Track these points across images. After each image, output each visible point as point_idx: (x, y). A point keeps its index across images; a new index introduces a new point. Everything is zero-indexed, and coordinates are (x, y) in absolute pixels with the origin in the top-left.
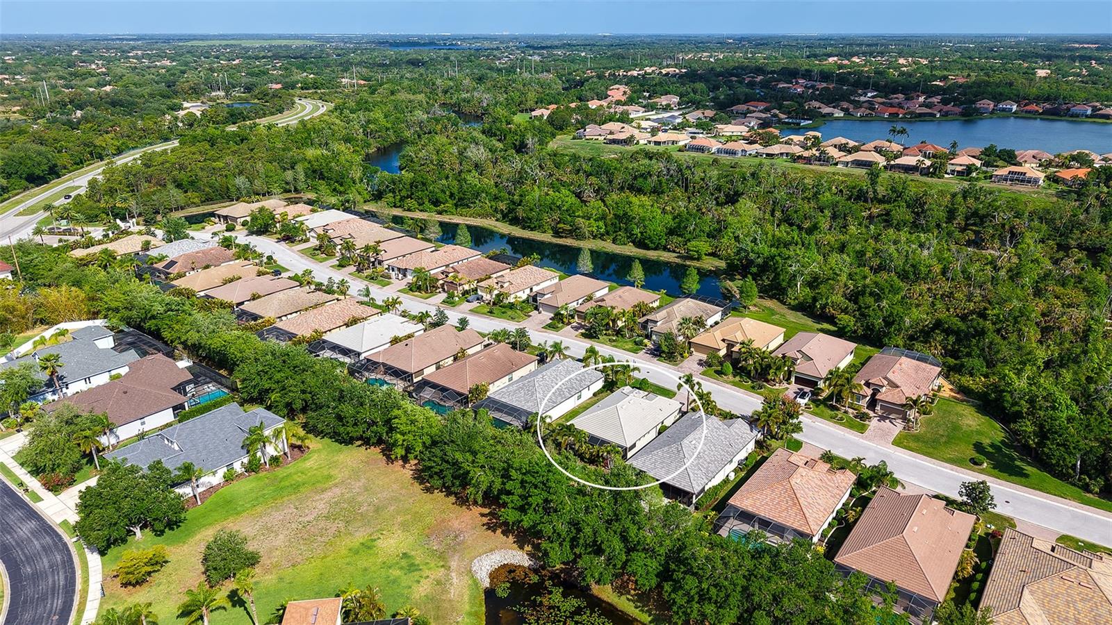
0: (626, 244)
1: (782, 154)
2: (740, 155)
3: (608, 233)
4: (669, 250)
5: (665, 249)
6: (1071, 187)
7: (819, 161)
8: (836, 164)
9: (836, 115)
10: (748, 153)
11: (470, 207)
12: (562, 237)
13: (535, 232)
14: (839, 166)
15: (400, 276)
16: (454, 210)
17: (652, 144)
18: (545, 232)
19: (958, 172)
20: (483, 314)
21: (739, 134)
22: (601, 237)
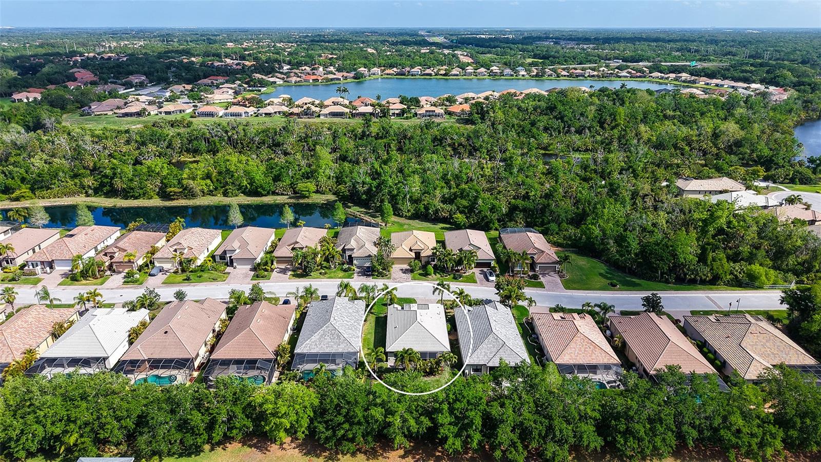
0: (237, 196)
1: (275, 113)
2: (244, 116)
3: (216, 189)
4: (278, 194)
5: (274, 193)
6: (460, 116)
7: (306, 115)
8: (319, 116)
9: (278, 83)
10: (250, 114)
11: (51, 189)
12: (174, 199)
13: (141, 200)
14: (322, 117)
15: (48, 269)
16: (30, 194)
17: (163, 115)
18: (151, 198)
19: (397, 114)
20: (179, 283)
21: (226, 101)
22: (211, 193)
